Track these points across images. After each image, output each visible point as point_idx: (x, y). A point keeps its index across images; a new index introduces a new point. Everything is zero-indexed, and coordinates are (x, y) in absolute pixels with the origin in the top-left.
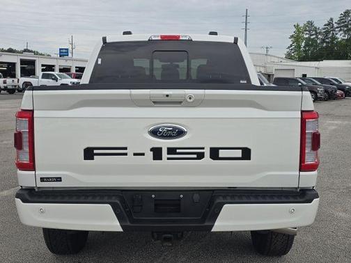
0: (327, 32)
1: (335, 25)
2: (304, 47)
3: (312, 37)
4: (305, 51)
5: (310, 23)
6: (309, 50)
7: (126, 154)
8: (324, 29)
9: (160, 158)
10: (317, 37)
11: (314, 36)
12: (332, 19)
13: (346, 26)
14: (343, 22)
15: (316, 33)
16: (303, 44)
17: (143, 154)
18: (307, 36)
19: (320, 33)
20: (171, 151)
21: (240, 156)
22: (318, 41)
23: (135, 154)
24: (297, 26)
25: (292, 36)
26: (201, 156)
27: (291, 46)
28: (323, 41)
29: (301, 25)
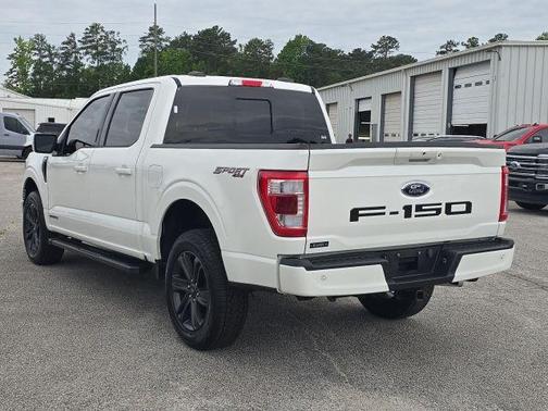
0: (67, 55)
1: (79, 45)
2: (33, 75)
3: (44, 60)
4: (34, 81)
5: (40, 39)
6: (41, 79)
7: (384, 214)
8: (62, 49)
9: (410, 216)
10: (52, 60)
11: (48, 59)
12: (73, 35)
13: (95, 47)
14: (90, 41)
15: (51, 54)
16: (31, 70)
17: (397, 213)
18: (36, 58)
19: (56, 55)
20: (419, 208)
21: (464, 209)
22: (55, 68)
23: (391, 213)
24: (19, 41)
25: (12, 56)
26: (438, 211)
27: (11, 71)
28: (62, 67)
29: (26, 40)
